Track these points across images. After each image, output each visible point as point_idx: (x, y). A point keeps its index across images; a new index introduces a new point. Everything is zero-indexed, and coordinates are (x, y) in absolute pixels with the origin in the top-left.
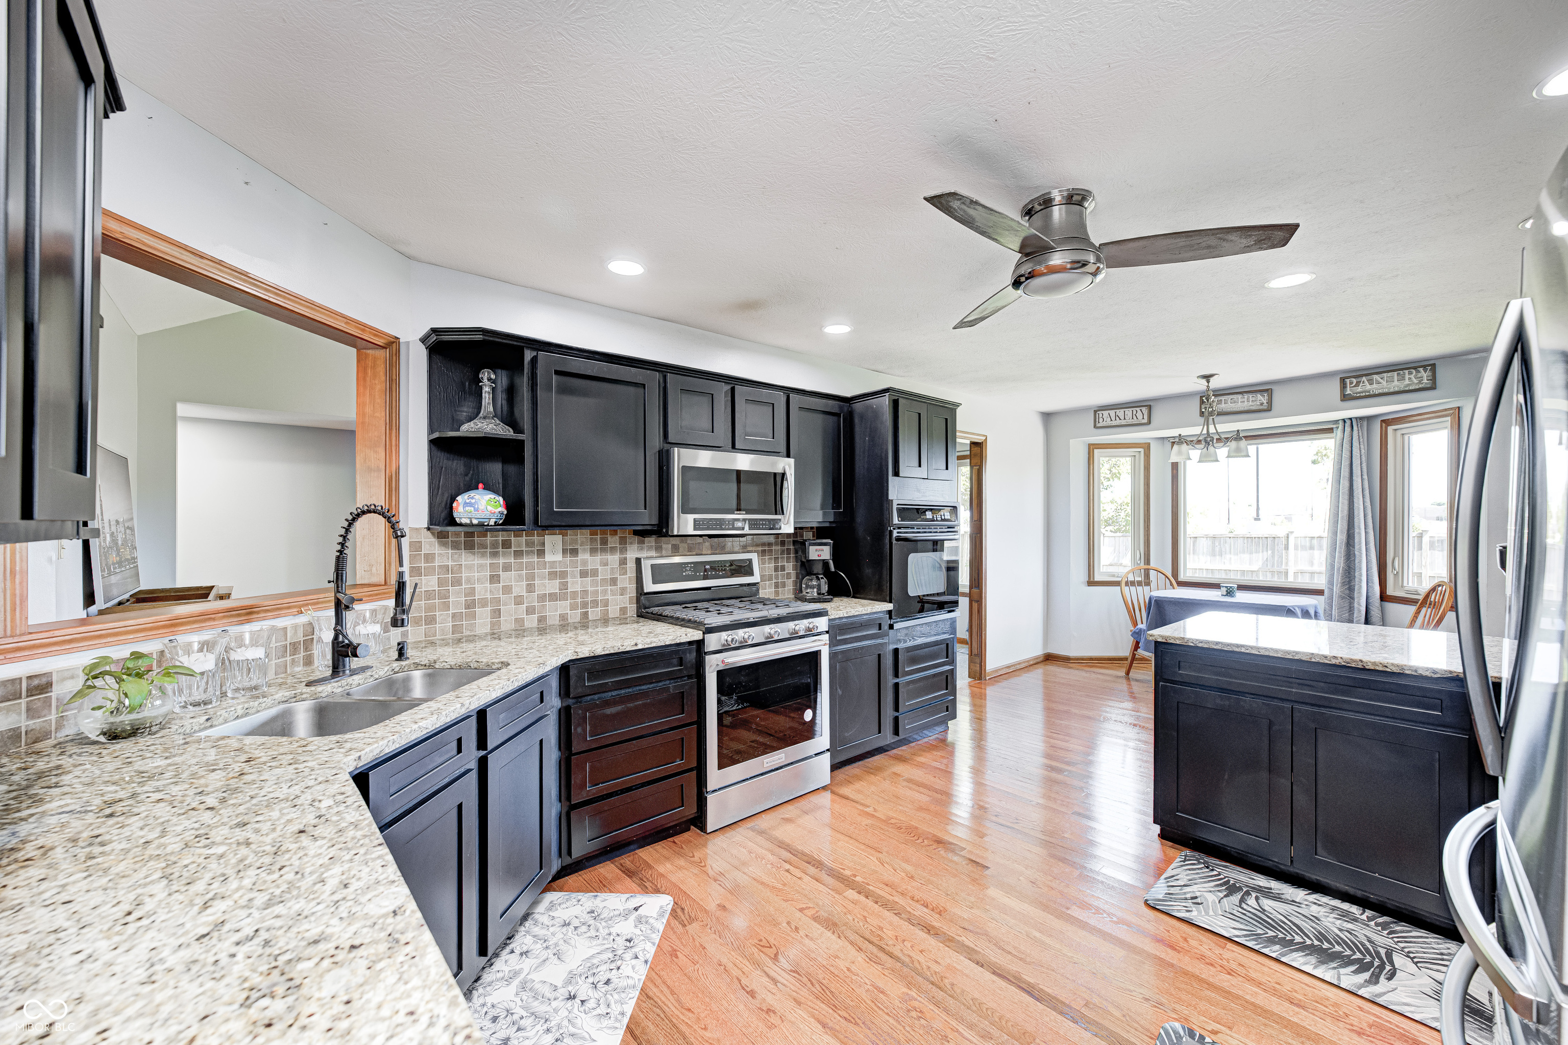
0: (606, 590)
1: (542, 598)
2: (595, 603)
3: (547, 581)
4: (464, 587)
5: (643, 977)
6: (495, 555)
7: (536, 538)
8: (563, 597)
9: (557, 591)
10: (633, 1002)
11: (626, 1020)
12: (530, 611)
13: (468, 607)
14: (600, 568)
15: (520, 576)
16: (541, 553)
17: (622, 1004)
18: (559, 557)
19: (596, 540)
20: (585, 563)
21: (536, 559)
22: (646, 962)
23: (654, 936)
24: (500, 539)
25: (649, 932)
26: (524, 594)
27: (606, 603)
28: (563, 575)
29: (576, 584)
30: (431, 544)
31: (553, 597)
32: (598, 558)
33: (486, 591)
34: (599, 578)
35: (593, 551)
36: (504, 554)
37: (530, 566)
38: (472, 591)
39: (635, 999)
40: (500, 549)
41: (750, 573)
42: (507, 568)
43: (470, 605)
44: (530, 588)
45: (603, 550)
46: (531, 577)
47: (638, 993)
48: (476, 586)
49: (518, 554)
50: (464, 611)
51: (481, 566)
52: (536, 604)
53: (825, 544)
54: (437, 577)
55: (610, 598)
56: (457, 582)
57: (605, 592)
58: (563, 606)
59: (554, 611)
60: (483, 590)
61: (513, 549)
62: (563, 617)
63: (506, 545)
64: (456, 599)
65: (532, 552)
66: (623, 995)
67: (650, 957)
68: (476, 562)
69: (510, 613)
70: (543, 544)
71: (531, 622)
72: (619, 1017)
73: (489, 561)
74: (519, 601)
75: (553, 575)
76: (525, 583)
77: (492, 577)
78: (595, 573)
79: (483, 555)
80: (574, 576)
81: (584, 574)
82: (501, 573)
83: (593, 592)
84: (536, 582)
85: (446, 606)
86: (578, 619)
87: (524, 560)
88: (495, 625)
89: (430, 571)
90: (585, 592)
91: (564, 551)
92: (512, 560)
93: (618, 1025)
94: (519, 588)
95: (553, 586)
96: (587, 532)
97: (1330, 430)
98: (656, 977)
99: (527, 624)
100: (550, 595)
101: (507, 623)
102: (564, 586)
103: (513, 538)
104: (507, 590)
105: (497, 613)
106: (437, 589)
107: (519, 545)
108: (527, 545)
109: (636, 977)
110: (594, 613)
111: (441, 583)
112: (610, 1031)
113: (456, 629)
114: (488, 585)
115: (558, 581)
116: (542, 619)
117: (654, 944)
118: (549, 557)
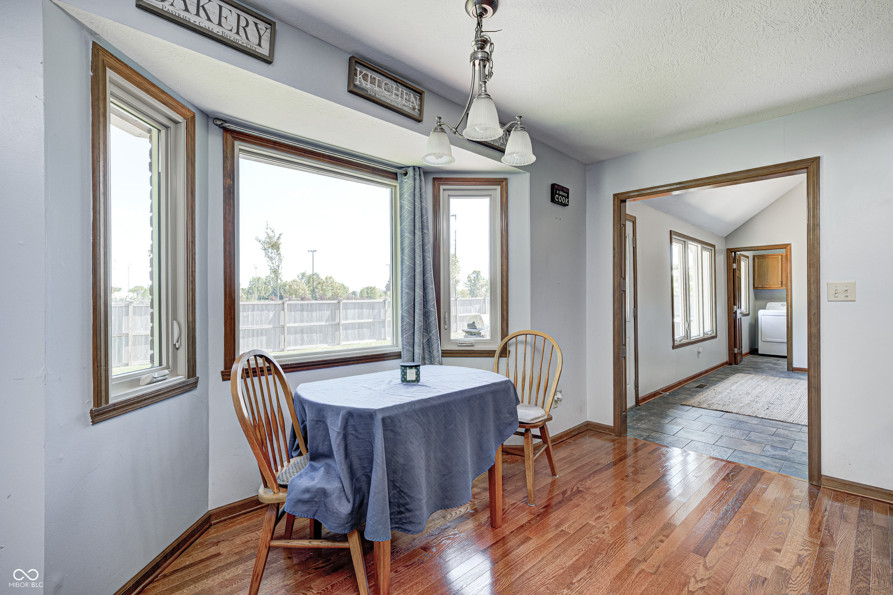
97: (394, 176)
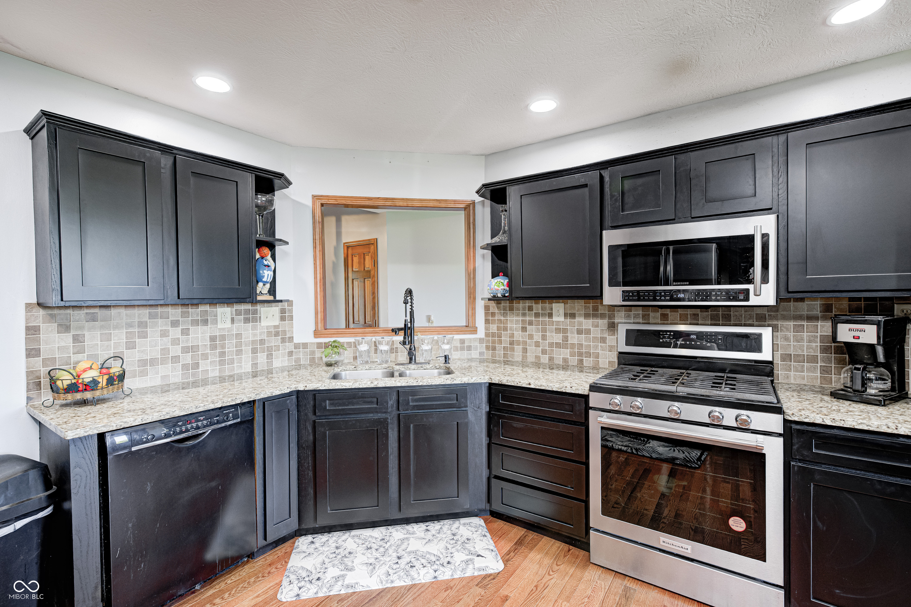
0: (597, 346)
1: (551, 345)
2: (588, 354)
3: (554, 334)
4: (509, 332)
5: (423, 581)
6: (524, 315)
7: (547, 305)
8: (565, 346)
9: (561, 342)
10: (403, 584)
11: (389, 585)
12: (544, 352)
13: (510, 344)
14: (592, 329)
15: (538, 329)
16: (550, 315)
17: (399, 579)
18: (562, 319)
19: (589, 307)
20: (580, 324)
21: (547, 319)
22: (435, 577)
23: (459, 572)
24: (527, 305)
25: (461, 569)
26: (540, 341)
27: (597, 356)
28: (565, 331)
29: (574, 338)
30: (493, 307)
31: (558, 345)
32: (590, 321)
33: (520, 336)
34: (592, 336)
35: (587, 316)
36: (529, 315)
37: (544, 323)
38: (512, 336)
39: (405, 584)
40: (527, 311)
41: (758, 349)
42: (531, 323)
43: (512, 343)
44: (544, 338)
45: (595, 316)
46: (544, 330)
47: (411, 583)
48: (514, 332)
49: (537, 315)
50: (509, 346)
51: (517, 321)
52: (547, 348)
53: (871, 323)
54: (496, 325)
55: (600, 352)
56: (505, 329)
57: (596, 347)
58: (565, 353)
59: (561, 355)
60: (518, 335)
61: (534, 311)
62: (565, 360)
63: (530, 309)
64: (505, 339)
65: (545, 314)
66: (405, 576)
67: (441, 578)
68: (514, 318)
69: (533, 352)
70: (552, 309)
71: (545, 359)
72: (390, 581)
73: (521, 319)
74: (537, 344)
75: (558, 331)
76: (540, 334)
77: (522, 328)
78: (588, 332)
79: (518, 315)
80: (572, 333)
81: (579, 332)
82: (527, 326)
83: (586, 346)
84: (547, 334)
85: (500, 342)
86: (575, 364)
87: (540, 319)
88: (524, 357)
89: (493, 322)
90: (581, 345)
91: (566, 315)
92: (534, 319)
93: (384, 583)
94: (537, 337)
95: (558, 338)
96: (582, 302)
98: (425, 588)
99: (542, 361)
100: (556, 343)
101: (531, 358)
102: (566, 339)
103: (534, 305)
104: (531, 337)
105: (525, 350)
106: (496, 332)
107: (538, 309)
108: (542, 309)
109: (421, 577)
110: (588, 362)
111: (499, 328)
112: (378, 580)
113: (505, 355)
114: (521, 332)
115: (561, 335)
116: (551, 359)
117: (452, 575)
118: (555, 319)
